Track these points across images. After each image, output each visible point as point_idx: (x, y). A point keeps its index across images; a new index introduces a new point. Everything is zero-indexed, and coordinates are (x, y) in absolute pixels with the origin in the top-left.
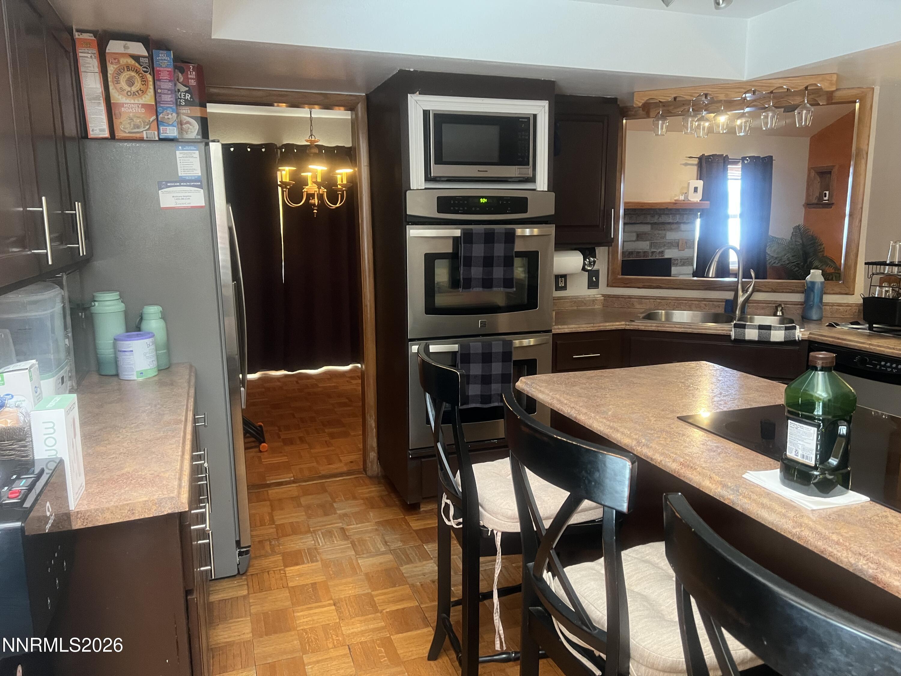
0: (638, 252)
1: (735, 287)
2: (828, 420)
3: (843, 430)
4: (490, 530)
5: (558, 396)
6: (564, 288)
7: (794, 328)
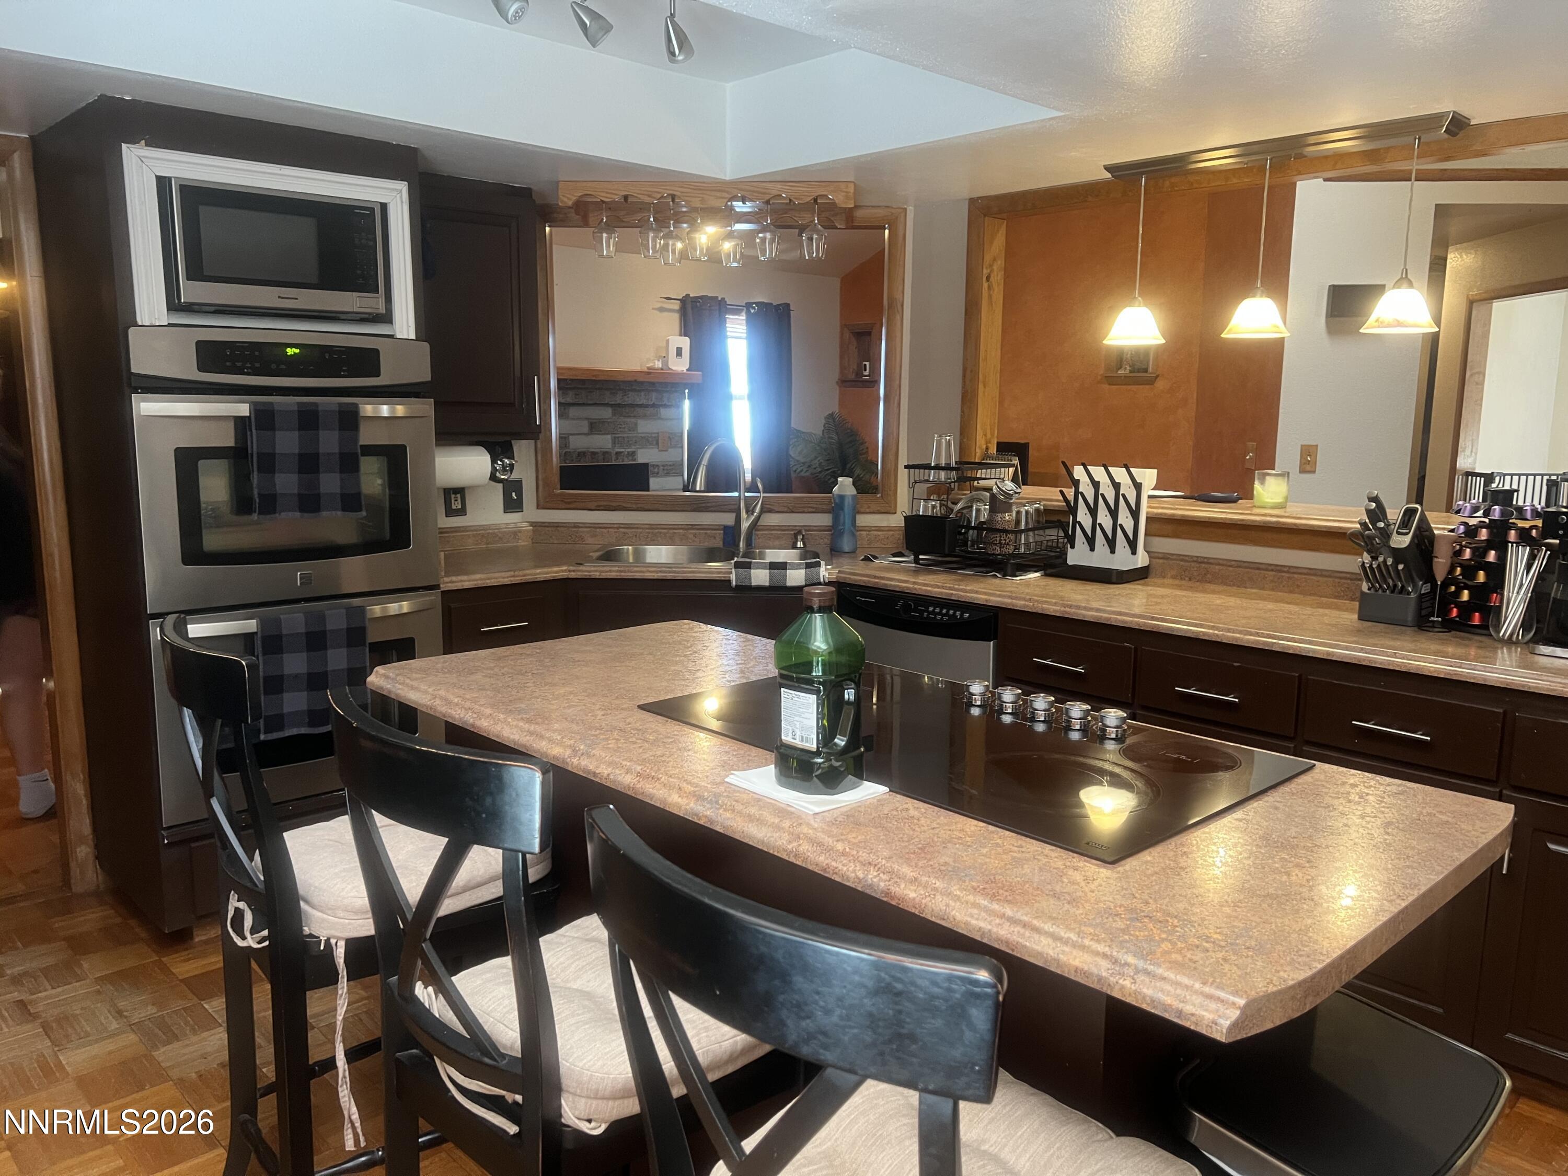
0: (593, 453)
1: (736, 507)
2: (831, 681)
3: (849, 694)
4: (323, 939)
5: (442, 693)
6: (462, 512)
7: (818, 565)
